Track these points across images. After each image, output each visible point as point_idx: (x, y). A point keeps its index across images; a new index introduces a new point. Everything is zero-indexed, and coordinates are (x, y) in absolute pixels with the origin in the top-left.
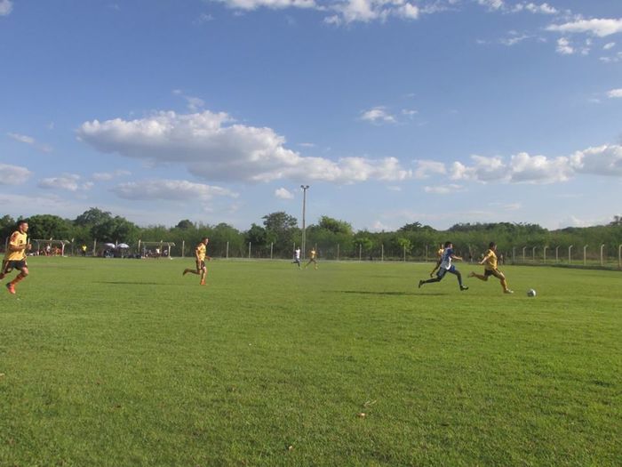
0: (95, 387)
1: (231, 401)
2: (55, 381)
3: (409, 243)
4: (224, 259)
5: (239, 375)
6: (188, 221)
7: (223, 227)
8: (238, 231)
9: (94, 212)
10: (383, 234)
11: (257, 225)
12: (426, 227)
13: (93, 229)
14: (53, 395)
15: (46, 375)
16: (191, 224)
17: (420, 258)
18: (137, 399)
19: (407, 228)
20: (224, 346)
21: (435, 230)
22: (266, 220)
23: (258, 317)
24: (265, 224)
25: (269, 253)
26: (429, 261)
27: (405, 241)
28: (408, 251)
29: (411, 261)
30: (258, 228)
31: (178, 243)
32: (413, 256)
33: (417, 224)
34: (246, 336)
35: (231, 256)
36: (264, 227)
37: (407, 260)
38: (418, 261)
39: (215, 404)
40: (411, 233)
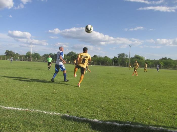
0: (76, 95)
1: (111, 102)
2: (67, 93)
3: (163, 63)
4: (106, 66)
5: (113, 96)
6: (96, 55)
7: (106, 57)
8: (110, 58)
9: (72, 53)
10: (154, 60)
11: (116, 57)
12: (169, 59)
13: (72, 57)
14: (67, 96)
15: (65, 91)
16: (97, 56)
17: (167, 68)
18: (87, 99)
19: (163, 59)
20: (108, 88)
21: (172, 60)
22: (118, 55)
23: (117, 82)
24: (118, 56)
25: (119, 65)
26: (169, 69)
27: (162, 63)
28: (163, 66)
29: (164, 69)
30: (116, 58)
31: (94, 61)
32: (164, 67)
33: (166, 58)
34: (114, 86)
35: (108, 65)
36: (118, 57)
37: (162, 69)
38: (166, 69)
39: (107, 102)
40: (164, 60)
